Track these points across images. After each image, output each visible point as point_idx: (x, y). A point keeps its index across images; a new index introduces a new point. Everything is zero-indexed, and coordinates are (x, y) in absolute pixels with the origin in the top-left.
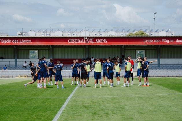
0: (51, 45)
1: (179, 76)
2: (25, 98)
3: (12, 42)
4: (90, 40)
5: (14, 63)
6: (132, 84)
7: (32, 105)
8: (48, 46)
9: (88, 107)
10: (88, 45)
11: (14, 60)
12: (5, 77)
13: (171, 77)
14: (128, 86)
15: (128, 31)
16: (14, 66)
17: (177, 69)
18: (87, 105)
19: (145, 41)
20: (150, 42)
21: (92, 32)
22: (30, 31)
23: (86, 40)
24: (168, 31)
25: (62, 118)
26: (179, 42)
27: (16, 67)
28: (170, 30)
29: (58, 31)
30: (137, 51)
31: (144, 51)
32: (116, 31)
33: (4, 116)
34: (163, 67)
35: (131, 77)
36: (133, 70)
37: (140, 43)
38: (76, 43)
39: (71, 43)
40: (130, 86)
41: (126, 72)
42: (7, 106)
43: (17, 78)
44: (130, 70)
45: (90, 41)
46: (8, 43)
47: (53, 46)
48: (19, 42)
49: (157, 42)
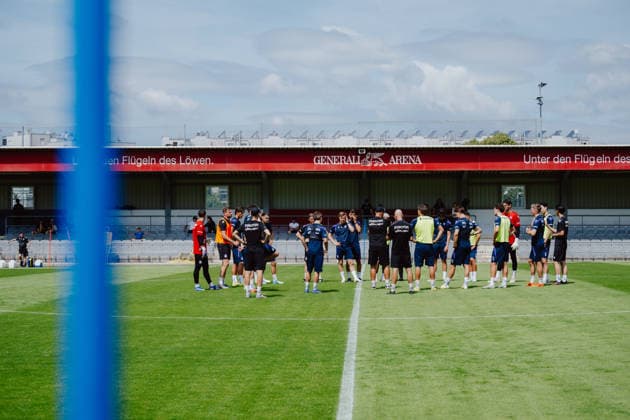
0: (267, 172)
1: (623, 257)
2: (225, 321)
3: (157, 162)
4: (375, 157)
5: (162, 221)
6: (512, 281)
7: (254, 344)
8: (258, 174)
9: (425, 350)
10: (367, 172)
11: (162, 212)
12: (139, 260)
13: (602, 261)
14: (504, 284)
15: (463, 135)
16: (163, 229)
17: (617, 237)
18: (422, 344)
19: (527, 160)
20: (543, 162)
21: (366, 137)
22: (198, 134)
23: (363, 157)
24: (571, 135)
25: (366, 386)
26: (622, 162)
27: (168, 232)
28: (576, 132)
29: (271, 135)
30: (503, 187)
31: (522, 188)
32: (431, 136)
33: (181, 378)
34: (578, 232)
35: (510, 261)
36: (517, 239)
37: (513, 166)
38: (334, 164)
39: (320, 164)
40: (508, 286)
41: (497, 245)
42: (179, 345)
43: (172, 262)
44: (507, 241)
45: (374, 160)
46: (148, 166)
47: (272, 175)
48: (178, 162)
49: (561, 162)
